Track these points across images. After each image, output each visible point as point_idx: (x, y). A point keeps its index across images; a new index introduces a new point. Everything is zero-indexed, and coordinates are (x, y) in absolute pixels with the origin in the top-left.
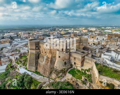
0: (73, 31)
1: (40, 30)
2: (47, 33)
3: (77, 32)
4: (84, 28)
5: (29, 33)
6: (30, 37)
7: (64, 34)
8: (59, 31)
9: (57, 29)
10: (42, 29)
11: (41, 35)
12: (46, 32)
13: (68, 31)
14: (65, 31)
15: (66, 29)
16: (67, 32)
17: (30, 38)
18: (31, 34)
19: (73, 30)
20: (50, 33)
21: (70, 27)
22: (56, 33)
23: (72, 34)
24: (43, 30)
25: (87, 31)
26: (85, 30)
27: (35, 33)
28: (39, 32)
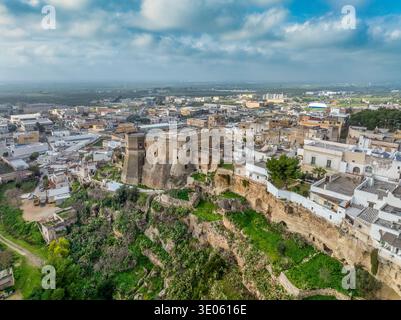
0: (215, 105)
1: (115, 101)
2: (140, 112)
3: (229, 108)
4: (251, 96)
5: (86, 114)
6: (94, 126)
7: (188, 117)
8: (176, 105)
9: (167, 99)
10: (120, 97)
11: (121, 118)
12: (136, 108)
13: (201, 104)
14: (193, 104)
15: (197, 99)
16: (197, 109)
17: (91, 127)
18: (92, 116)
19: (217, 103)
20: (147, 113)
21: (209, 92)
22: (168, 113)
23: (210, 117)
24: (123, 103)
25: (257, 105)
26: (253, 100)
27: (103, 114)
28: (113, 111)
